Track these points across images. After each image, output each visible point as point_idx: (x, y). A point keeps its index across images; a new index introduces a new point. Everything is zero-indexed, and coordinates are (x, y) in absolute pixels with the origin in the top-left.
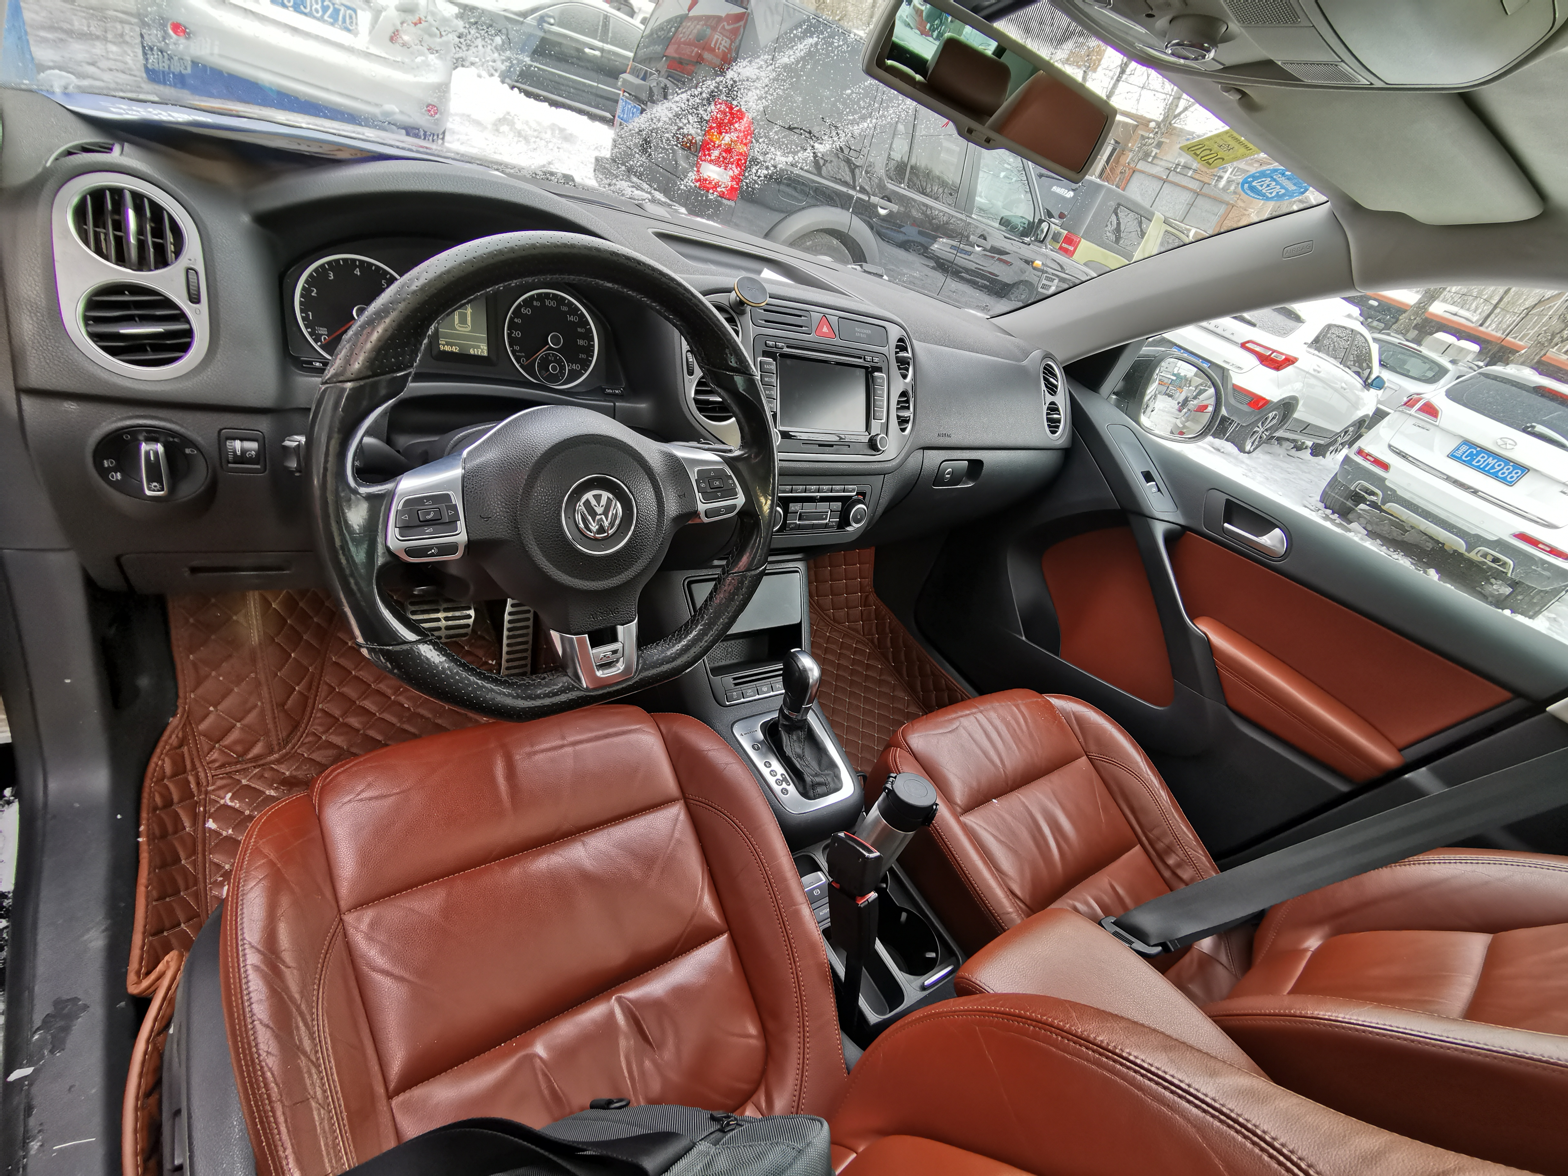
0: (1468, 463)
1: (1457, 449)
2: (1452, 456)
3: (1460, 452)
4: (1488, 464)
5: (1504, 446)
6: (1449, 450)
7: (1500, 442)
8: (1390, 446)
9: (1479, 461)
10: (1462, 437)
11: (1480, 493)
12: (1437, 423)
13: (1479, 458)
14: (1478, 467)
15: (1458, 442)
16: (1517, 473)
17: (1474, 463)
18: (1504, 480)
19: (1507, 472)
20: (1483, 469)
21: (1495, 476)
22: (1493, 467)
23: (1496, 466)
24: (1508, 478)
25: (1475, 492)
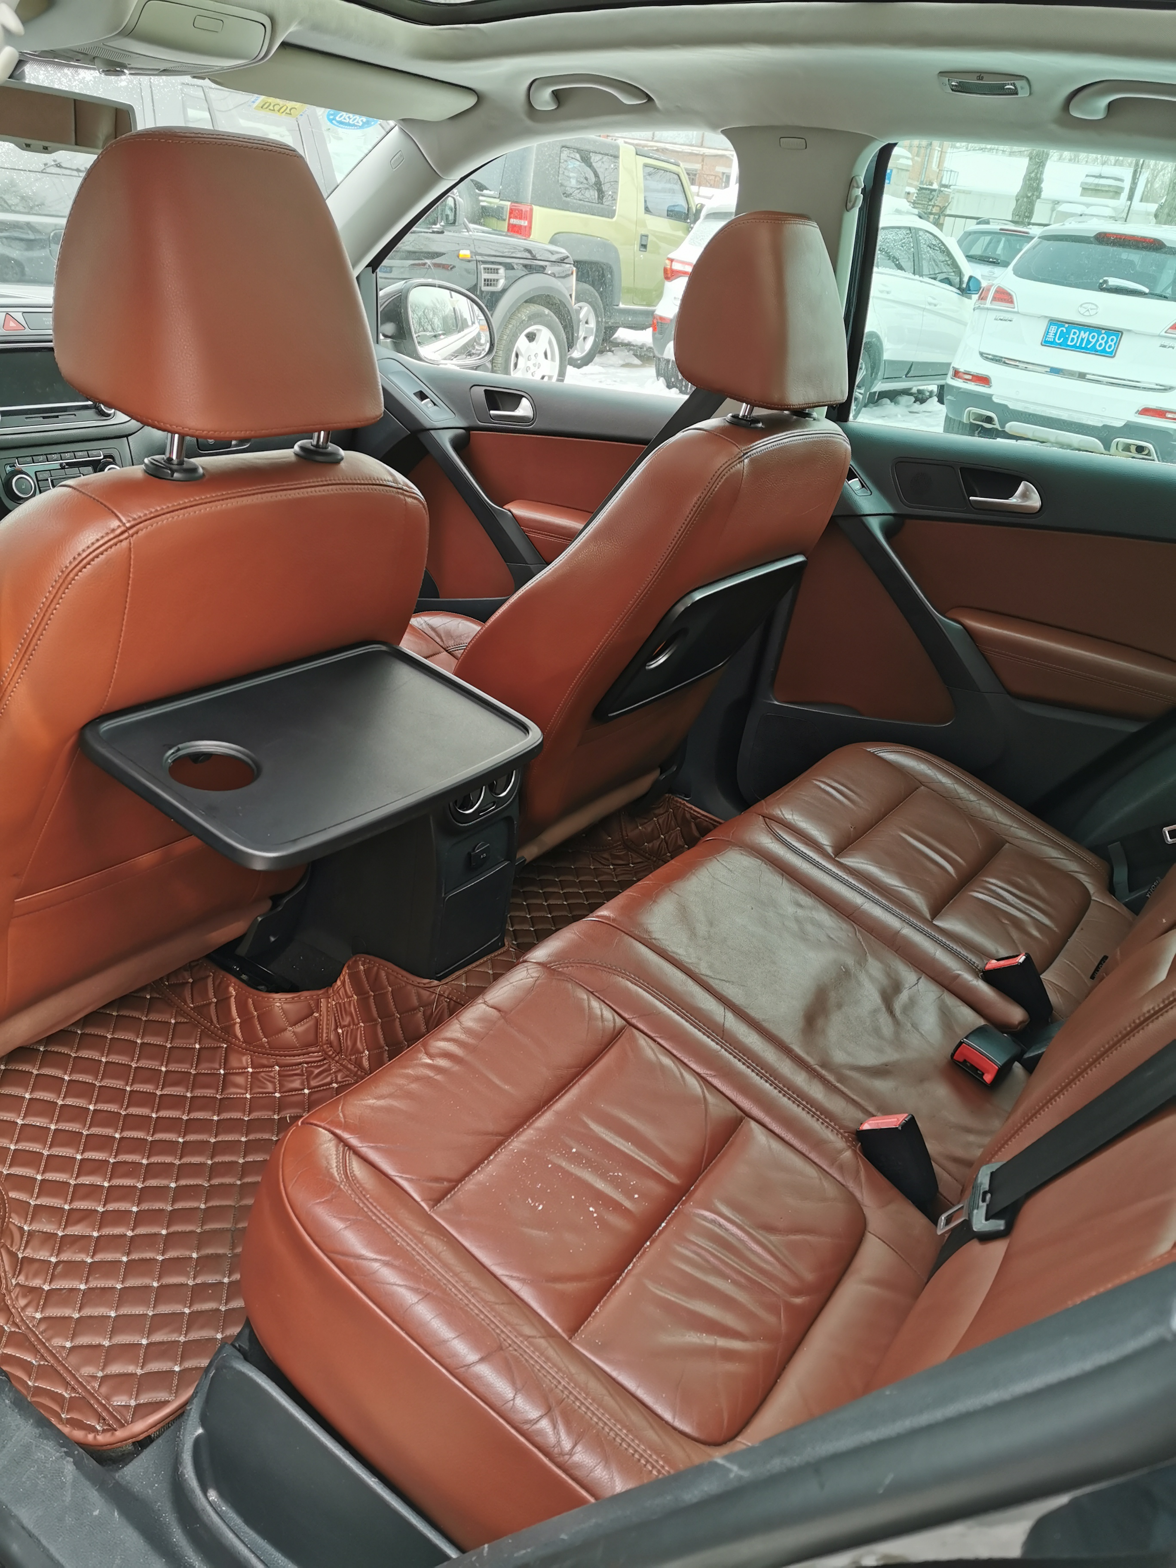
0: (1063, 346)
1: (1047, 332)
2: (1046, 343)
3: (1051, 335)
4: (1082, 339)
5: (1087, 314)
6: (1040, 337)
7: (1082, 310)
8: (981, 354)
9: (1073, 339)
10: (1046, 317)
11: (1088, 377)
12: (1016, 310)
13: (1072, 336)
14: (1074, 346)
15: (1044, 324)
16: (1112, 340)
17: (1069, 343)
18: (1104, 353)
19: (1103, 342)
20: (1080, 347)
21: (1094, 351)
22: (1089, 342)
23: (1091, 339)
24: (1107, 349)
25: (1082, 376)
